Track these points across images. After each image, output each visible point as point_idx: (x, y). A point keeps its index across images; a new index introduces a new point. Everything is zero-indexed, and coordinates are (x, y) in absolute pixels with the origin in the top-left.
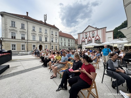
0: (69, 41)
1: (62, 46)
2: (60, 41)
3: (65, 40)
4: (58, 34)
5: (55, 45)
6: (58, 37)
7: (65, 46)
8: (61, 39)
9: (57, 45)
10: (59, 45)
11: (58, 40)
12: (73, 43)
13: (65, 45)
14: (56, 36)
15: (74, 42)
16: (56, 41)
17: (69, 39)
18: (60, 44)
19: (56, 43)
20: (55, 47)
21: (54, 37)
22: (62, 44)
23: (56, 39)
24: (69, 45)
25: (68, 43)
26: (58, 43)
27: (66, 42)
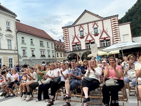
0: (41, 44)
1: (25, 58)
2: (20, 45)
3: (32, 42)
5: (6, 56)
6: (13, 33)
7: (33, 58)
8: (23, 41)
9: (11, 57)
10: (17, 56)
11: (13, 43)
12: (51, 49)
13: (33, 56)
14: (9, 30)
15: (54, 47)
16: (10, 45)
17: (42, 40)
18: (21, 53)
19: (9, 50)
20: (7, 61)
21: (4, 35)
22: (26, 52)
23: (8, 40)
24: (43, 55)
25: (40, 49)
26: (15, 49)
27: (34, 49)
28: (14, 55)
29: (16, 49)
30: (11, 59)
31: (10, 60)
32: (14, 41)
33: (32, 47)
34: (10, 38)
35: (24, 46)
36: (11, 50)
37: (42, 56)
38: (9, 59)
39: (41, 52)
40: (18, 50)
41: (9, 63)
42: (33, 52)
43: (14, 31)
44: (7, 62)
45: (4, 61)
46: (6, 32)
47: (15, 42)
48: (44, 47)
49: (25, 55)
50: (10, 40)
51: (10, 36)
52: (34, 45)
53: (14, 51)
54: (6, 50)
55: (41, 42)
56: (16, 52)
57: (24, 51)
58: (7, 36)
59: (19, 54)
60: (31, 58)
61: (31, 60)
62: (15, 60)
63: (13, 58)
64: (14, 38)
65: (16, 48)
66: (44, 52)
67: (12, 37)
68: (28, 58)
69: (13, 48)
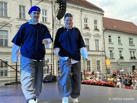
0: (131, 43)
1: (112, 61)
2: (107, 45)
3: (119, 41)
4: (100, 26)
5: (94, 58)
6: (101, 32)
7: (121, 61)
8: (110, 40)
9: (99, 59)
10: (104, 58)
11: (101, 43)
13: (122, 58)
14: (96, 29)
16: (97, 46)
17: (131, 37)
18: (108, 54)
19: (96, 51)
20: (95, 63)
21: (92, 35)
22: (113, 53)
23: (96, 40)
24: (133, 56)
25: (130, 49)
26: (102, 50)
27: (122, 49)
28: (101, 57)
29: (104, 50)
30: (99, 61)
31: (98, 63)
32: (101, 41)
33: (120, 47)
34: (97, 38)
35: (111, 46)
36: (98, 51)
37: (132, 58)
38: (97, 61)
39: (131, 53)
40: (105, 51)
41: (97, 65)
42: (120, 53)
43: (101, 30)
44: (95, 65)
45: (93, 63)
46: (94, 32)
47: (103, 42)
48: (134, 46)
49: (112, 57)
50: (98, 40)
51: (98, 36)
52: (121, 44)
53: (101, 53)
54: (94, 51)
55: (131, 39)
56: (104, 53)
57: (111, 51)
58: (95, 36)
59: (106, 55)
60: (119, 60)
61: (119, 63)
62: (103, 63)
63: (101, 61)
64: (101, 38)
65: (104, 48)
66: (133, 53)
67: (100, 36)
68: (115, 61)
69: (100, 49)
